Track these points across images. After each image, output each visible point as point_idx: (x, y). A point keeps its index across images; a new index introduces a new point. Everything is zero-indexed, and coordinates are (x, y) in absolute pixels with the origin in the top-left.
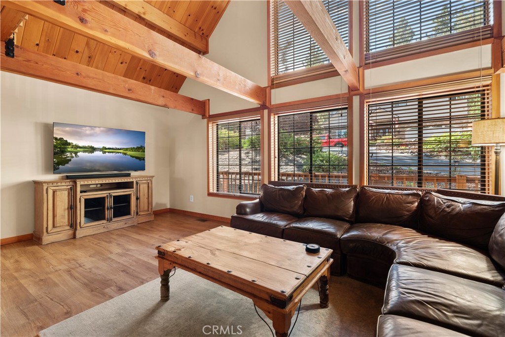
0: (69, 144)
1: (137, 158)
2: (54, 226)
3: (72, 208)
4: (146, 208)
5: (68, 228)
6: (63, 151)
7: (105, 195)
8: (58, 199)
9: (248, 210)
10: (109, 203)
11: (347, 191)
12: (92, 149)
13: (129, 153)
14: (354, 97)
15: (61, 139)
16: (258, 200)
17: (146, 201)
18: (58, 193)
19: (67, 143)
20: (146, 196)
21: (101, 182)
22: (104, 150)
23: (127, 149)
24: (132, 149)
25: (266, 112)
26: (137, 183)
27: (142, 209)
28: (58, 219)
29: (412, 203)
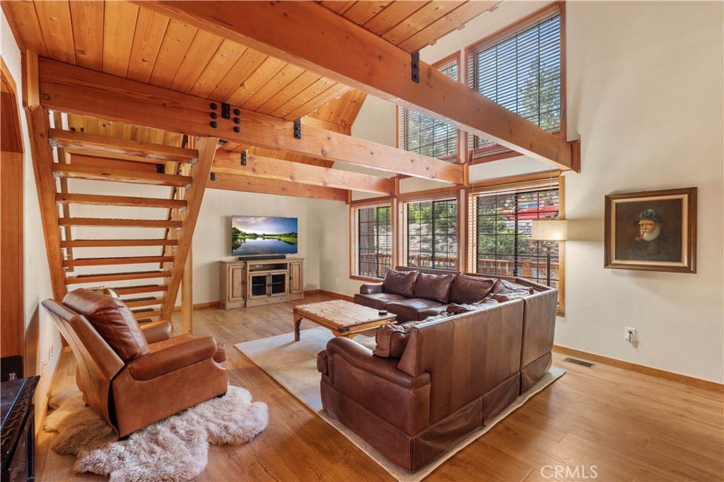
0: (240, 232)
1: (289, 243)
2: (233, 297)
3: (244, 283)
4: (297, 288)
5: (241, 298)
6: (235, 238)
7: (266, 274)
8: (235, 275)
9: (369, 291)
10: (269, 281)
11: (446, 277)
12: (255, 236)
13: (282, 238)
14: (461, 190)
15: (235, 228)
16: (382, 283)
17: (298, 281)
18: (235, 271)
19: (238, 232)
20: (298, 277)
21: (263, 263)
22: (264, 236)
23: (281, 235)
24: (285, 235)
25: (395, 200)
26: (290, 265)
27: (294, 288)
28: (235, 291)
29: (486, 288)
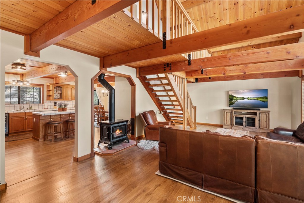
0: (234, 97)
1: (263, 101)
2: (226, 124)
3: (231, 119)
4: (265, 126)
5: (230, 125)
6: (232, 100)
7: (243, 117)
8: (227, 115)
10: (245, 120)
12: (243, 98)
13: (259, 99)
15: (231, 95)
17: (265, 123)
18: (227, 113)
19: (233, 97)
20: (265, 120)
22: (248, 98)
23: (258, 98)
24: (261, 98)
26: (259, 113)
27: (262, 125)
28: (227, 121)
